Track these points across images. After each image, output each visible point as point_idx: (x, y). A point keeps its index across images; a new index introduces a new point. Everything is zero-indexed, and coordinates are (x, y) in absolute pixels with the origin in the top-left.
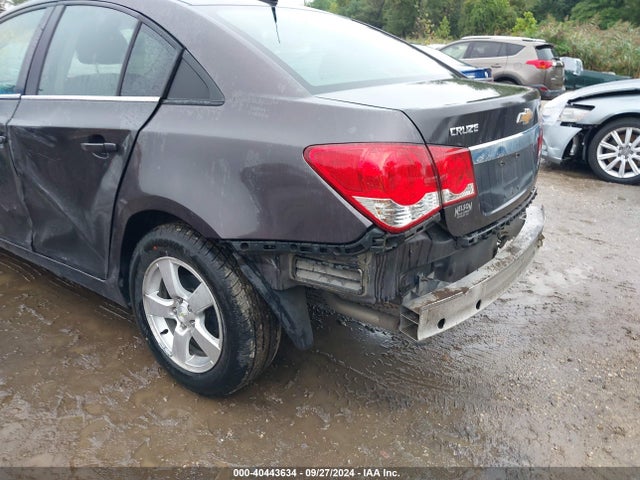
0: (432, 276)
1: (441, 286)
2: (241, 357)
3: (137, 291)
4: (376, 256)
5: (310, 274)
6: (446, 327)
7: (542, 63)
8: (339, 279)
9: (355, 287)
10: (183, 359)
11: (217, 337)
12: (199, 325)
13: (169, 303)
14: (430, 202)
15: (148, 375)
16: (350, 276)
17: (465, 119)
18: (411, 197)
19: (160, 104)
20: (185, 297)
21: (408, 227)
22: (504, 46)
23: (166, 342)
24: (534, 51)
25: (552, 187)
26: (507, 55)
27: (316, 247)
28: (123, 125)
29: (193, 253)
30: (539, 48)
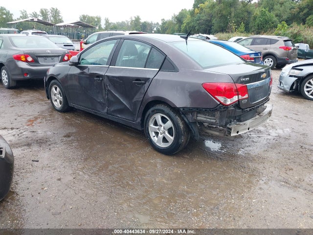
0: (235, 121)
1: (238, 123)
2: (180, 141)
3: (147, 124)
4: (221, 112)
5: (201, 118)
6: (239, 134)
7: (287, 48)
8: (210, 119)
9: (214, 121)
10: (160, 144)
11: (172, 136)
12: (167, 133)
13: (157, 127)
14: (235, 98)
15: (149, 149)
16: (213, 118)
17: (245, 77)
18: (230, 96)
19: (159, 71)
20: (163, 125)
21: (229, 105)
22: (269, 40)
23: (155, 139)
24: (283, 42)
25: (284, 101)
26: (270, 44)
27: (204, 109)
28: (148, 77)
29: (168, 112)
30: (285, 41)
